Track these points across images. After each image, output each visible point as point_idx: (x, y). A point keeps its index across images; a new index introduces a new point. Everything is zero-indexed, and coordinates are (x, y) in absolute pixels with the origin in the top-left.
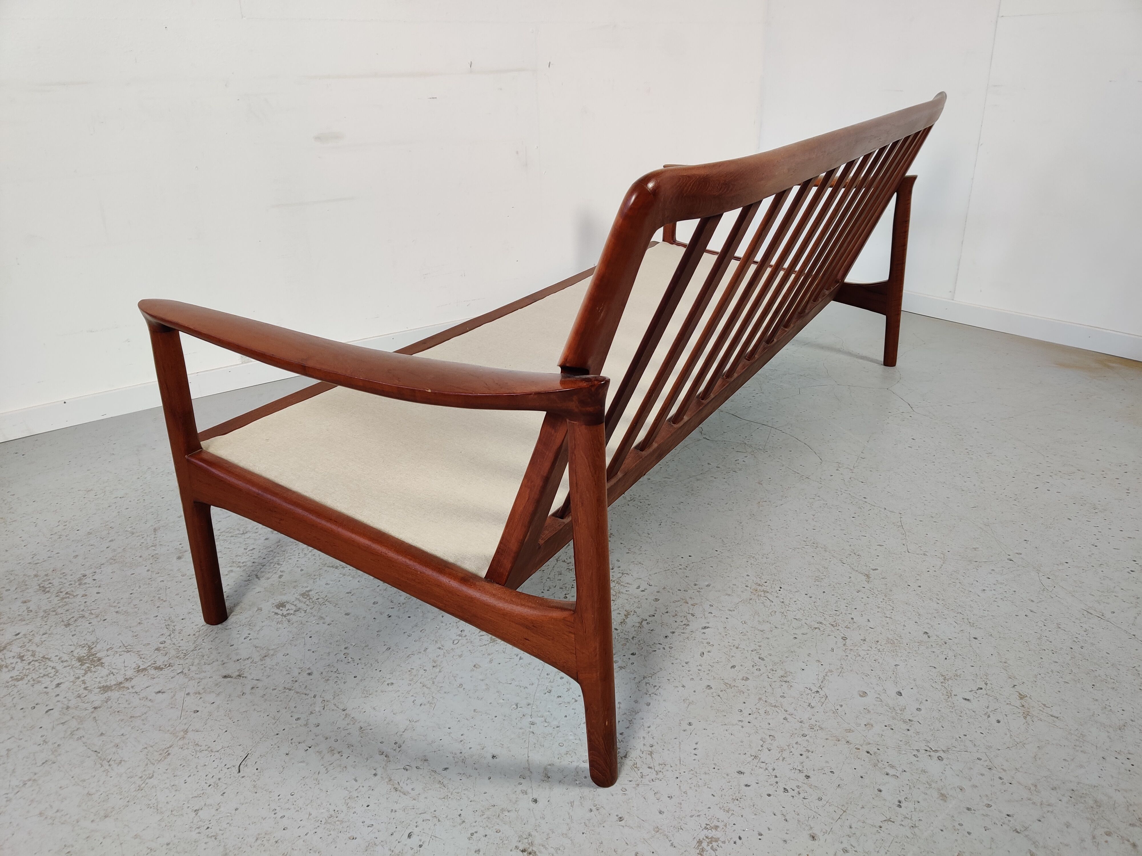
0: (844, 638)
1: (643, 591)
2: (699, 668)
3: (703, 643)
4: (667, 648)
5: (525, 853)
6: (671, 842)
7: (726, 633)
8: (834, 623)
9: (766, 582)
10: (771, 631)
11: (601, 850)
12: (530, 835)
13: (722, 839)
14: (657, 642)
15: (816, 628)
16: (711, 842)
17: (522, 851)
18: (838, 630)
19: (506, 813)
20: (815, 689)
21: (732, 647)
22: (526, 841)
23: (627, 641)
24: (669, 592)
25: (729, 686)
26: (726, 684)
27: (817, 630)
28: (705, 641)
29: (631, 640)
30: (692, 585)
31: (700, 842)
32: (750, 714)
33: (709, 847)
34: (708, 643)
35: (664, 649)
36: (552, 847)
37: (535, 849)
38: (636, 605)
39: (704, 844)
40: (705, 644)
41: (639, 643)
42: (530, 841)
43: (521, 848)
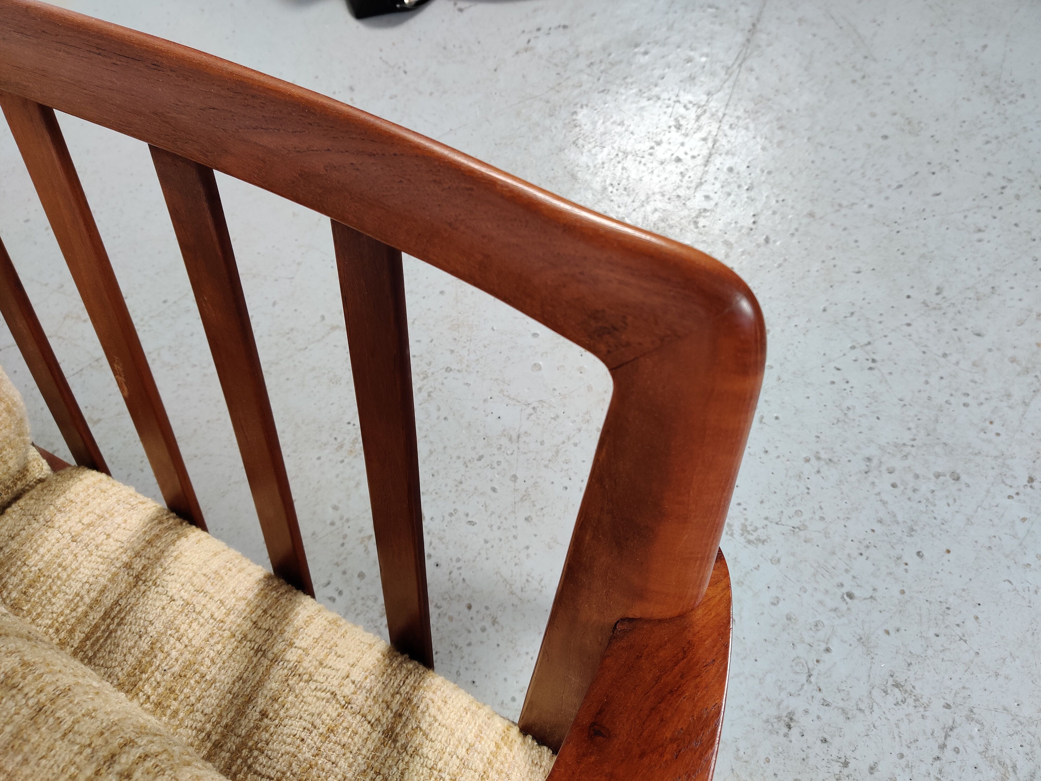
0: (448, 370)
1: (340, 593)
2: (495, 528)
3: (451, 521)
4: (459, 565)
5: (792, 724)
6: (753, 569)
7: (434, 493)
8: (422, 376)
9: (335, 439)
10: (431, 442)
11: (774, 640)
12: (767, 721)
13: (743, 521)
14: (448, 577)
15: (429, 395)
16: (748, 532)
17: (789, 727)
18: (433, 374)
19: (741, 753)
20: (531, 411)
21: (460, 489)
22: (776, 725)
23: (445, 614)
24: (345, 559)
25: (525, 497)
26: (522, 500)
27: (432, 394)
28: (448, 518)
29: (442, 609)
30: (333, 528)
31: (749, 542)
32: (570, 479)
33: (753, 533)
34: (451, 515)
35: (459, 568)
36: (779, 694)
37: (784, 714)
38: (370, 603)
39: (751, 538)
40: (453, 518)
41: (449, 599)
42: (776, 720)
43: (785, 730)
